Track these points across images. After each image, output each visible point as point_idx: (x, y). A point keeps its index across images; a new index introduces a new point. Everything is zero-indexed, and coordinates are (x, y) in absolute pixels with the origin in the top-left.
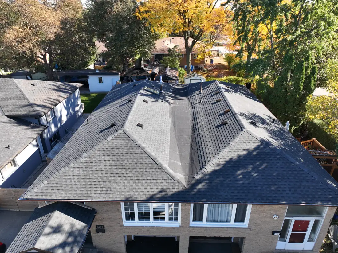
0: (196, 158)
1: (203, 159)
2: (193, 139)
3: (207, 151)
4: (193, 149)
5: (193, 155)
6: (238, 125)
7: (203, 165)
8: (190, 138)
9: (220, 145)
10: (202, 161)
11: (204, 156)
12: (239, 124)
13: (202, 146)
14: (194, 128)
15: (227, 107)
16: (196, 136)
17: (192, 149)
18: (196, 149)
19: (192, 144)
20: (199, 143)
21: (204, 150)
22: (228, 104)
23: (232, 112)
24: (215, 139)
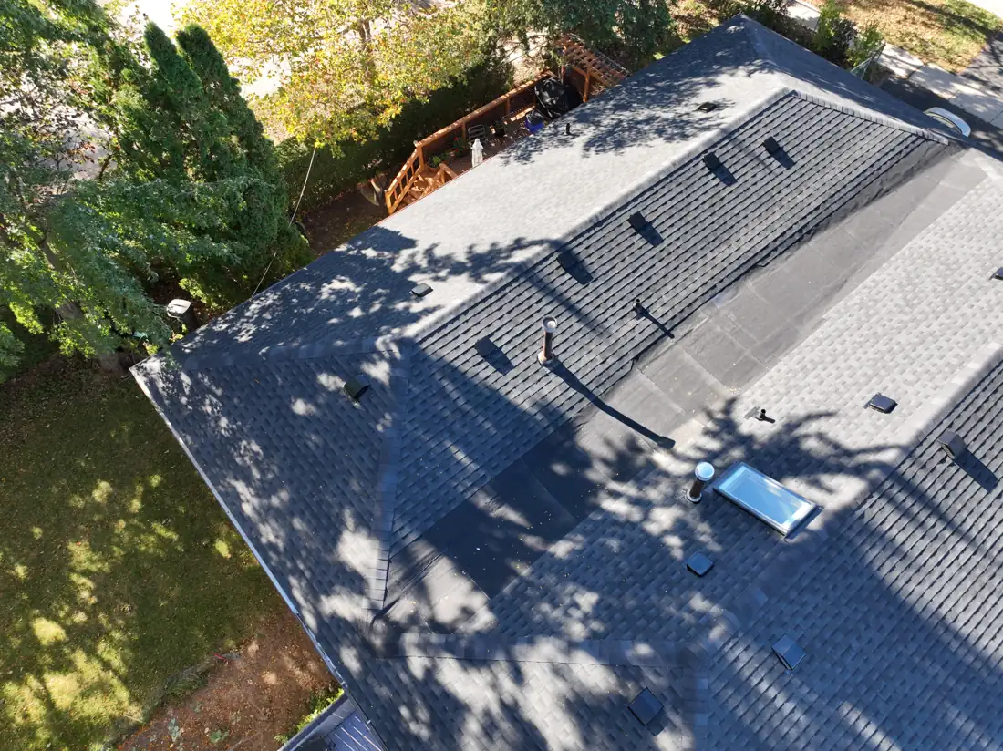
0: (903, 168)
1: (902, 147)
2: (847, 210)
3: (878, 148)
4: (881, 190)
5: (897, 179)
6: (774, 109)
7: (916, 140)
8: (847, 220)
9: (852, 126)
10: (907, 147)
11: (893, 150)
12: (769, 109)
13: (865, 171)
14: (802, 238)
15: (680, 172)
16: (835, 207)
17: (882, 192)
18: (878, 182)
19: (866, 201)
20: (859, 184)
21: (878, 156)
22: (662, 177)
23: (714, 146)
24: (833, 148)
